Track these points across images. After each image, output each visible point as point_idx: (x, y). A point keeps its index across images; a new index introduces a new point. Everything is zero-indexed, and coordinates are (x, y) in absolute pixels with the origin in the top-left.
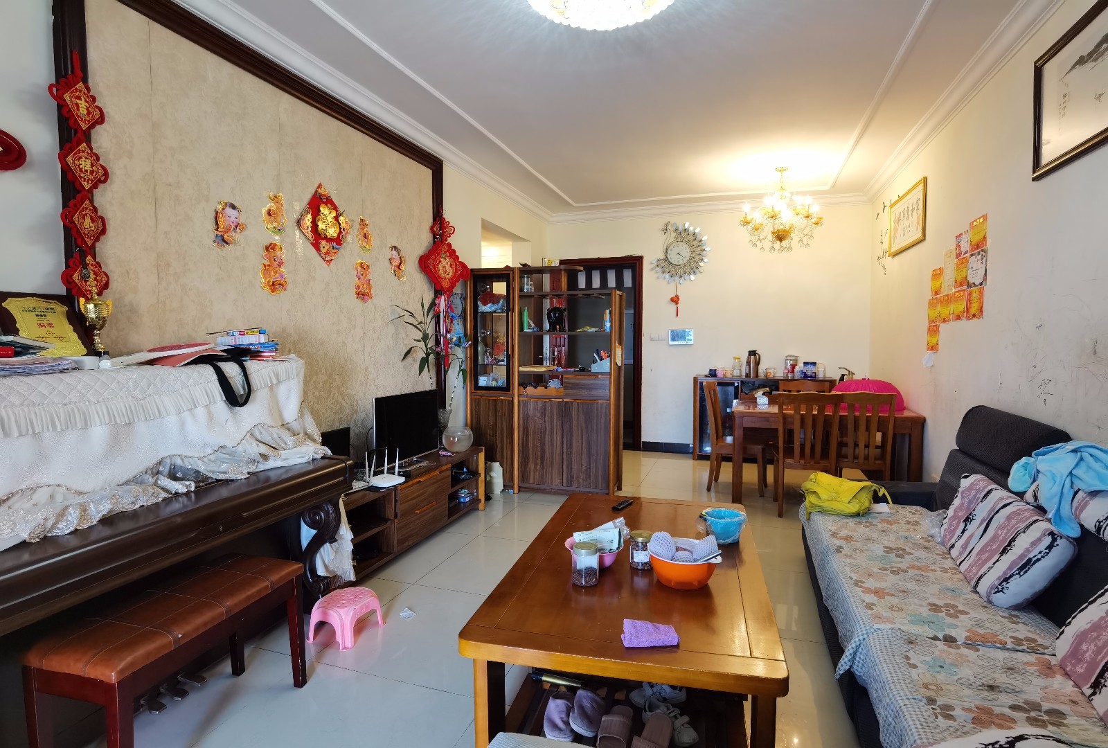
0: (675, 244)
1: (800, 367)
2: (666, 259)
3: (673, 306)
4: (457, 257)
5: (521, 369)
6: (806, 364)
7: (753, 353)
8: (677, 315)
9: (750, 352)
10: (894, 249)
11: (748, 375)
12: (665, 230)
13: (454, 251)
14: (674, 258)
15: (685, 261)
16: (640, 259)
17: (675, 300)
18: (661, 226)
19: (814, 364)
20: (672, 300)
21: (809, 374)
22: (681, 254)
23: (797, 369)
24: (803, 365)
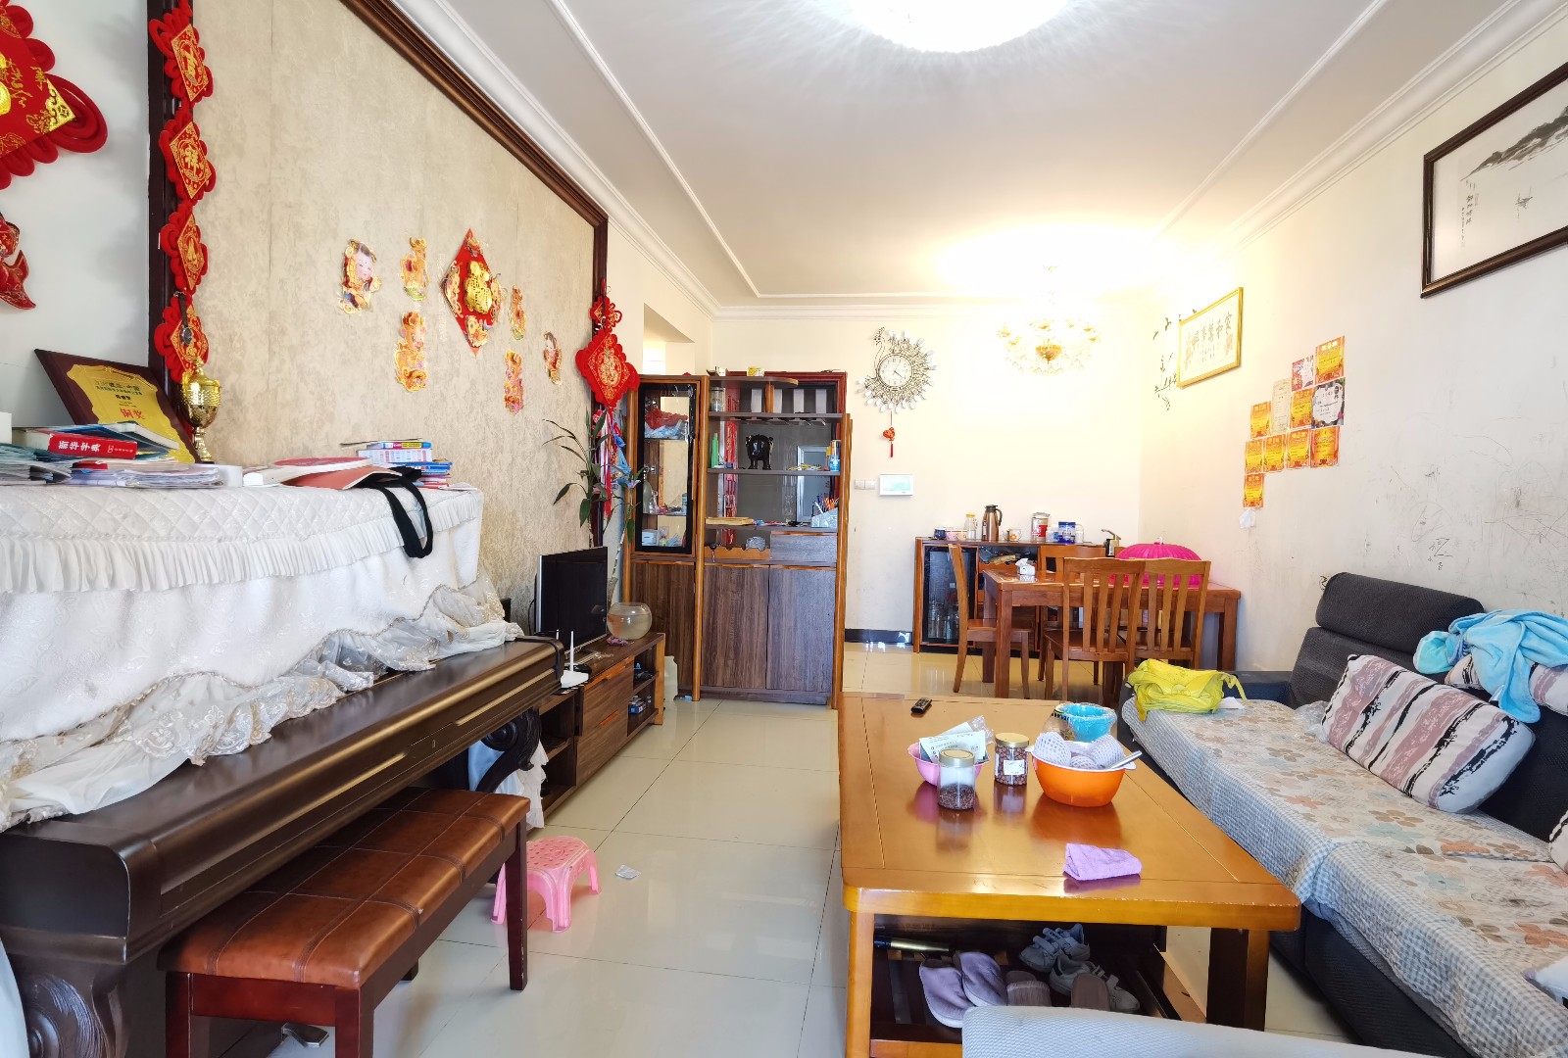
0: (891, 359)
1: (1053, 528)
2: (878, 378)
3: (886, 443)
4: (623, 357)
5: (708, 522)
6: (1062, 524)
7: (992, 509)
8: (892, 455)
9: (988, 508)
10: (1185, 378)
11: (984, 538)
12: (878, 339)
13: (620, 347)
14: (888, 377)
15: (904, 382)
16: (842, 376)
17: (889, 435)
18: (872, 333)
19: (1073, 524)
20: (885, 434)
21: (1067, 538)
22: (897, 373)
23: (1049, 532)
24: (1058, 526)
